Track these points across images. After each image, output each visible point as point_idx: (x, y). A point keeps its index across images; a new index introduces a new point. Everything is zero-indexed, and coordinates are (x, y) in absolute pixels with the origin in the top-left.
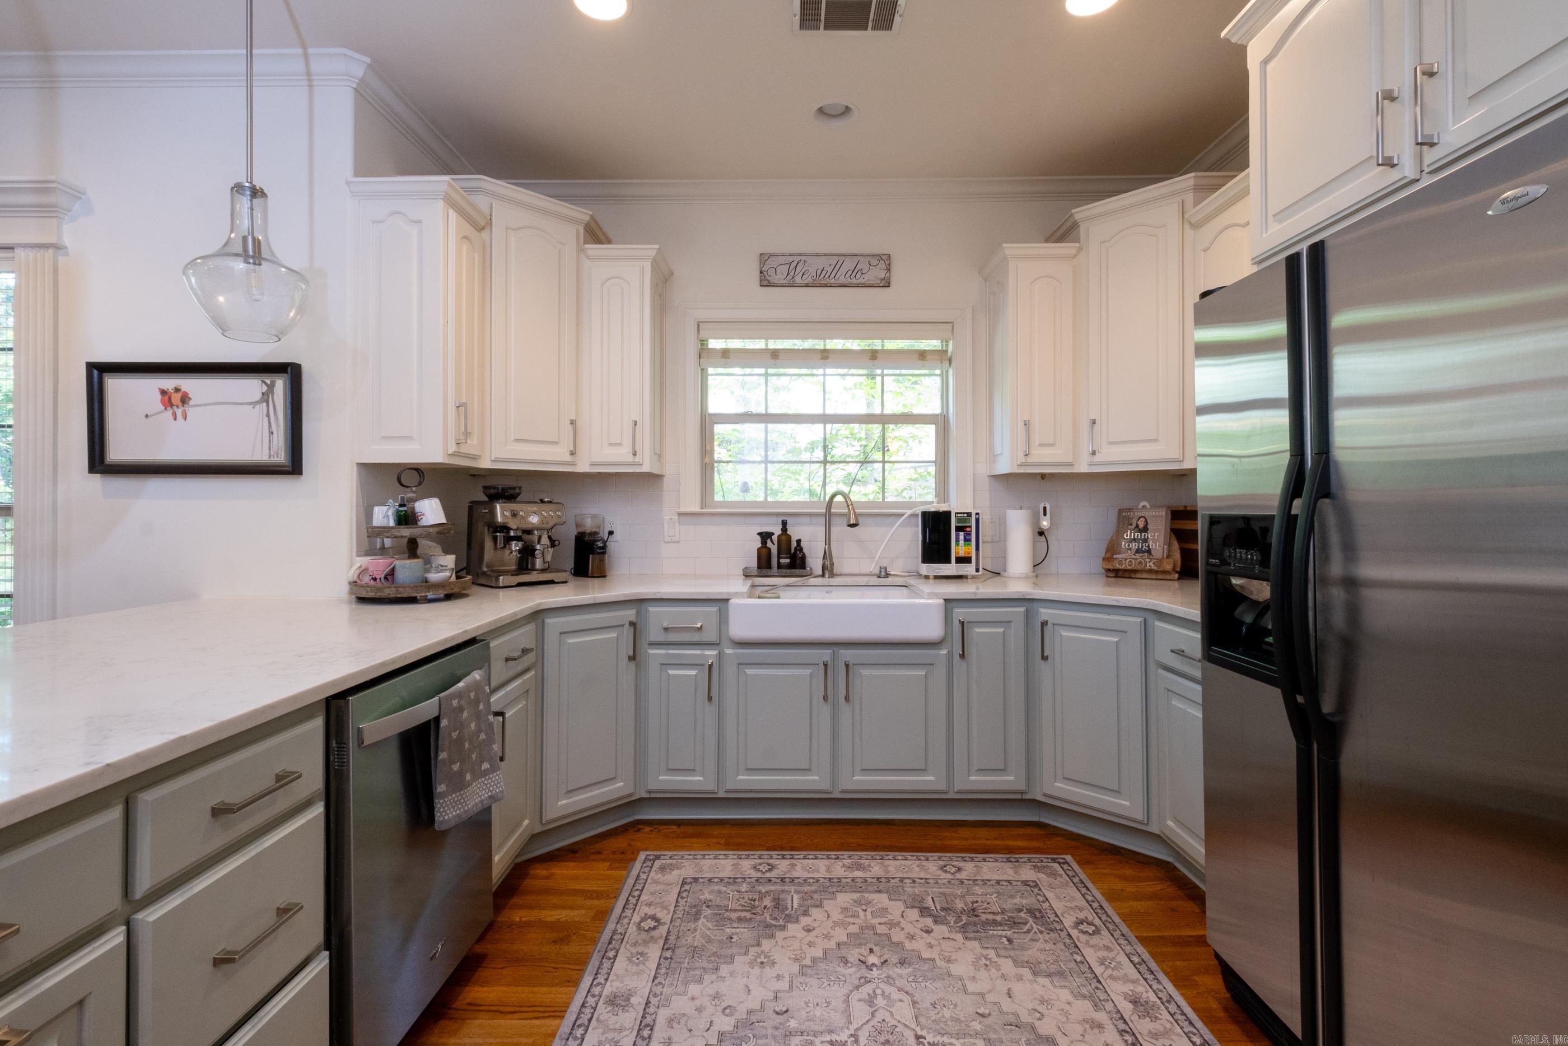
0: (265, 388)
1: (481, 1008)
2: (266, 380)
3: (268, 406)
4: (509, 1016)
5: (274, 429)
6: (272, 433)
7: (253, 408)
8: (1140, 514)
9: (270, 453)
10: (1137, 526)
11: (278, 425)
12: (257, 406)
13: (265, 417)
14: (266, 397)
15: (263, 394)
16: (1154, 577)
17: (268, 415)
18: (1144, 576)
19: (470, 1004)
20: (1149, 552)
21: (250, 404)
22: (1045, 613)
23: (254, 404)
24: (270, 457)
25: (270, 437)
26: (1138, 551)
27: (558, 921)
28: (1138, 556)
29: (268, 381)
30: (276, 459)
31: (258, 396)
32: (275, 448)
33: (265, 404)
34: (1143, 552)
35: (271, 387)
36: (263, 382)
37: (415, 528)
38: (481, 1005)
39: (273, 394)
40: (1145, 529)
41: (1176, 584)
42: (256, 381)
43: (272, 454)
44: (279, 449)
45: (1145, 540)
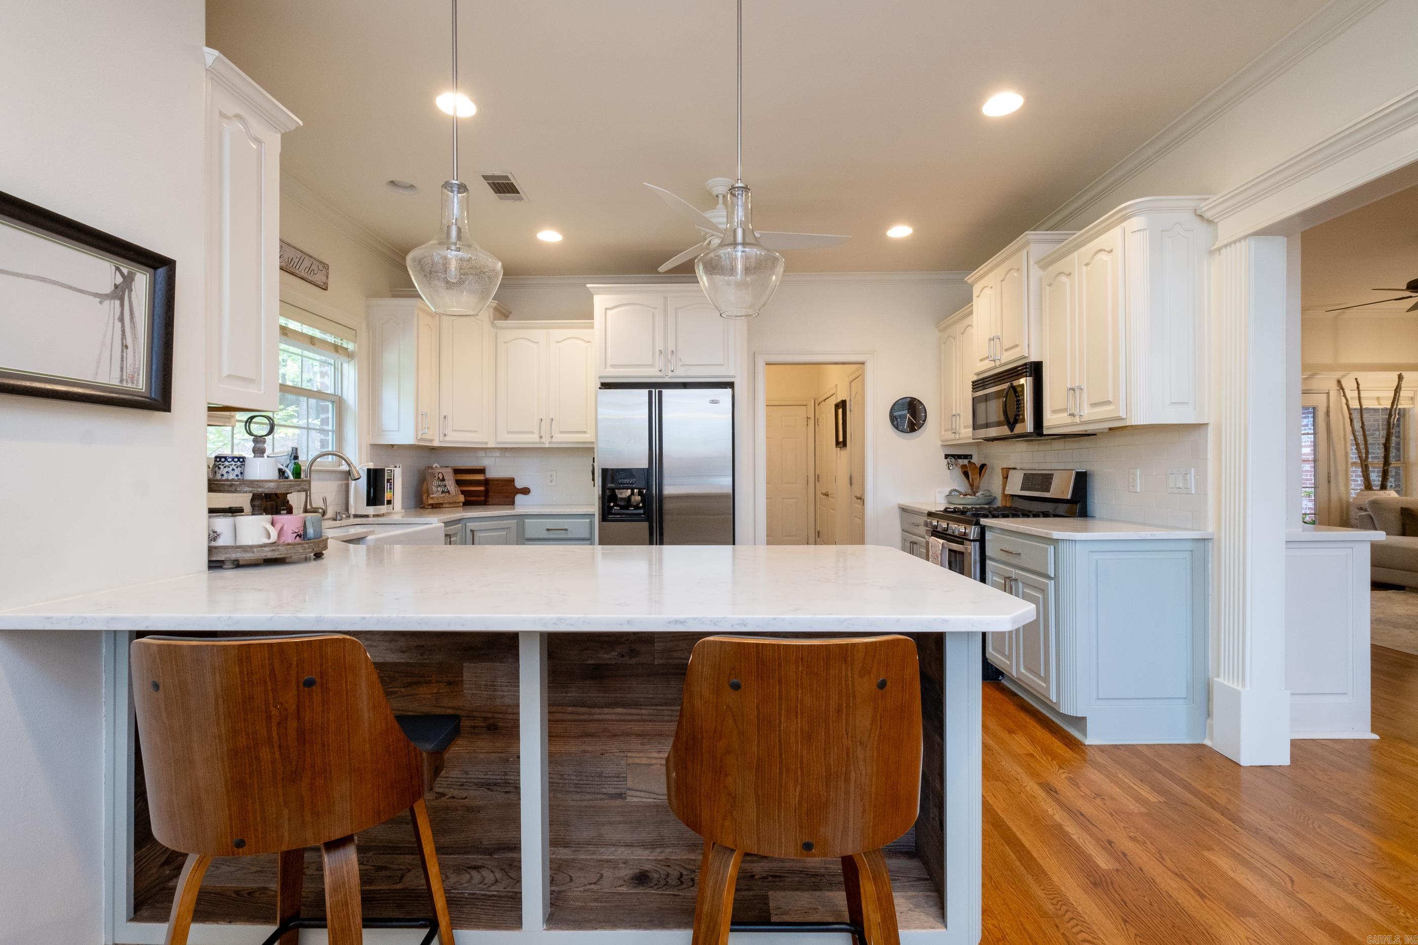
0: (119, 280)
2: (121, 268)
3: (122, 305)
5: (129, 342)
6: (127, 347)
7: (101, 302)
8: (439, 471)
9: (122, 376)
10: (439, 478)
11: (135, 337)
12: (107, 302)
13: (117, 321)
14: (121, 292)
15: (116, 286)
16: (451, 506)
17: (121, 319)
18: (447, 506)
20: (448, 492)
21: (96, 295)
22: (471, 525)
24: (121, 381)
25: (122, 352)
26: (443, 492)
28: (443, 495)
29: (125, 271)
30: (130, 385)
31: (108, 289)
32: (129, 370)
33: (117, 302)
34: (446, 492)
35: (128, 280)
36: (117, 269)
39: (131, 290)
40: (443, 480)
41: (462, 509)
42: (108, 264)
43: (125, 377)
44: (134, 372)
45: (445, 486)
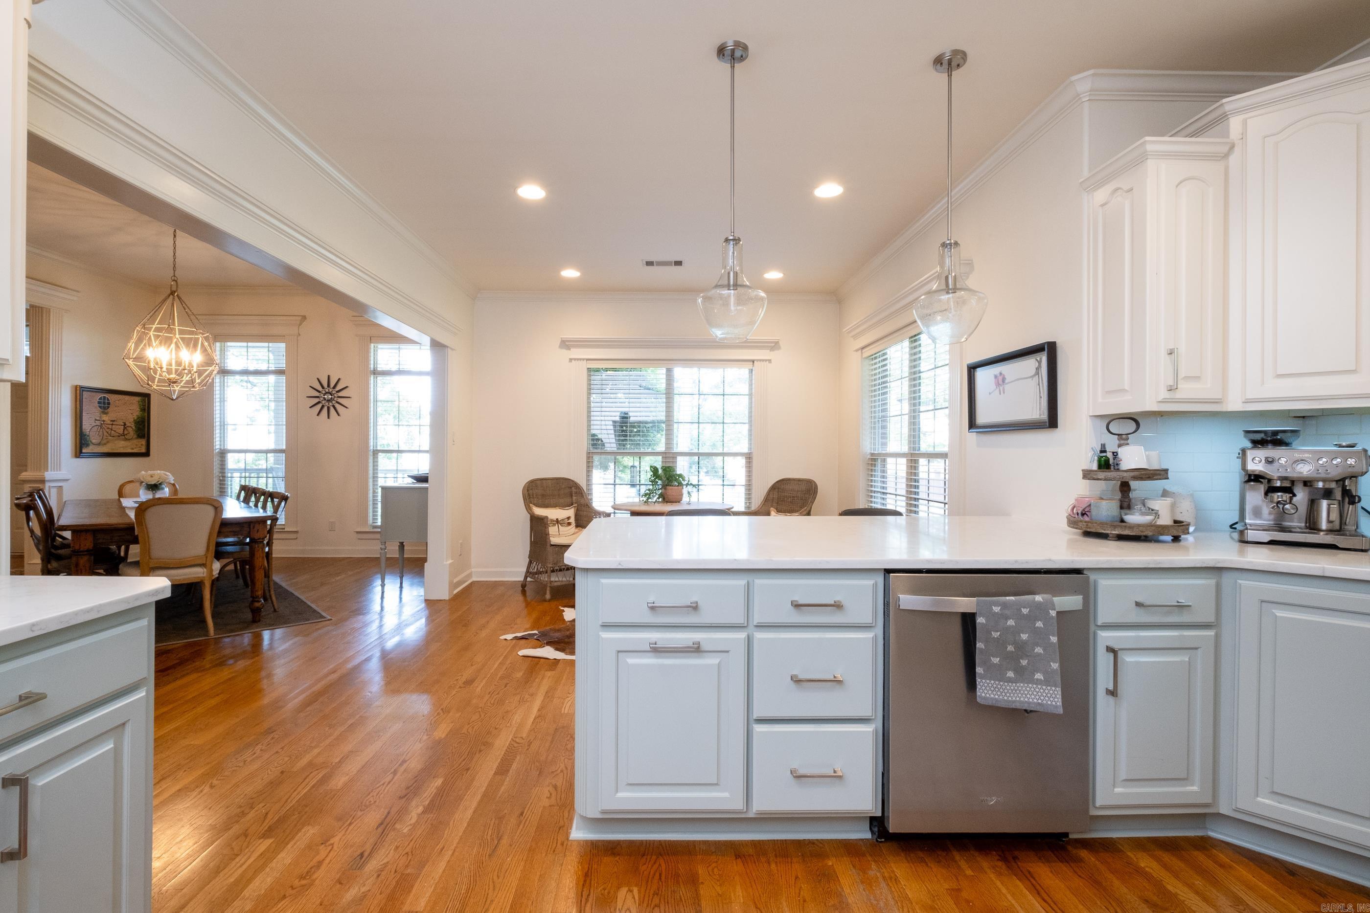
0: (1037, 364)
1: (1032, 880)
4: (1040, 899)
5: (1042, 395)
6: (1041, 398)
7: (1032, 380)
9: (1040, 413)
11: (1044, 391)
12: (1034, 378)
13: (1037, 385)
14: (1038, 370)
15: (1036, 368)
17: (1039, 384)
19: (1029, 872)
23: (1032, 377)
25: (1040, 401)
27: (1176, 895)
29: (1039, 359)
30: (1040, 418)
31: (1033, 371)
32: (1043, 409)
33: (1037, 377)
35: (1040, 362)
36: (1036, 360)
37: (1109, 472)
38: (1034, 879)
39: (1041, 368)
42: (1032, 359)
43: (1042, 414)
